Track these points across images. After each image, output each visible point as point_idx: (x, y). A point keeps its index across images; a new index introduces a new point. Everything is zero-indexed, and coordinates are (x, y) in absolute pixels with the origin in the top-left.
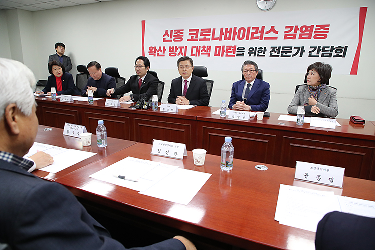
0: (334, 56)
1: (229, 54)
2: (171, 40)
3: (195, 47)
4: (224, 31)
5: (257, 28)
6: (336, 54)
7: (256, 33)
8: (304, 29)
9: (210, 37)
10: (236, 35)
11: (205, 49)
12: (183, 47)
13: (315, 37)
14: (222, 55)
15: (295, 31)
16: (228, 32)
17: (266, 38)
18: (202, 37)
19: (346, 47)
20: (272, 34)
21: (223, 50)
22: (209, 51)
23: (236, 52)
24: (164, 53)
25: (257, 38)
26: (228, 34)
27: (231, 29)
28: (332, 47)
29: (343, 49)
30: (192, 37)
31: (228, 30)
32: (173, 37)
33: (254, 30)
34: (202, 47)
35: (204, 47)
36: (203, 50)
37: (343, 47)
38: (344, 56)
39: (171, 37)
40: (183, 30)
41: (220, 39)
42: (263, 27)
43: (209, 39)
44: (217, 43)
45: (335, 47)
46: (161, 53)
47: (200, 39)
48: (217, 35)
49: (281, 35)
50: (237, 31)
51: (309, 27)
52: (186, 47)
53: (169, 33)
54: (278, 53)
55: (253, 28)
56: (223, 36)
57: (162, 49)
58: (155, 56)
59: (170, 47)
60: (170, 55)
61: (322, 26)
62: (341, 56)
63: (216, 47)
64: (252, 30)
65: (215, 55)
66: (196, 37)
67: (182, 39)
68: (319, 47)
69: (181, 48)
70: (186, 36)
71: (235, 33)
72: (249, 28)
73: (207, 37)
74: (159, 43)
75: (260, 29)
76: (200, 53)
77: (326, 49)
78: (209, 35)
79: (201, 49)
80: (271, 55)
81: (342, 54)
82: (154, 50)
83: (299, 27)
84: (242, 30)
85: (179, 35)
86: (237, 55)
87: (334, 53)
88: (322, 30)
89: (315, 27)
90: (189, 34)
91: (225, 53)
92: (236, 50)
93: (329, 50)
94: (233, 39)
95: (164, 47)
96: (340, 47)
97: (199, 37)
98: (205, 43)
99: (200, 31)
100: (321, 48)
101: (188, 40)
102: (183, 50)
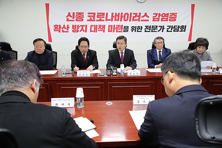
0: (180, 31)
1: (118, 30)
2: (74, 21)
3: (93, 26)
4: (114, 15)
5: (136, 14)
6: (181, 30)
7: (136, 17)
8: (164, 15)
9: (105, 19)
10: (123, 18)
11: (101, 27)
12: (84, 26)
13: (170, 20)
14: (114, 32)
15: (159, 17)
16: (117, 16)
17: (142, 20)
18: (99, 19)
19: (186, 26)
20: (145, 18)
21: (114, 28)
22: (104, 29)
23: (123, 29)
24: (68, 29)
25: (136, 20)
26: (117, 17)
27: (119, 14)
28: (179, 26)
29: (184, 27)
30: (91, 18)
31: (117, 14)
32: (75, 18)
33: (134, 15)
34: (99, 26)
35: (100, 26)
36: (100, 28)
37: (184, 26)
38: (185, 31)
39: (73, 18)
40: (83, 13)
41: (112, 21)
42: (140, 14)
43: (103, 20)
44: (110, 23)
45: (180, 26)
46: (65, 30)
47: (97, 20)
48: (109, 17)
49: (151, 19)
50: (123, 15)
51: (166, 14)
52: (86, 26)
53: (72, 15)
54: (150, 30)
55: (134, 14)
56: (114, 18)
57: (66, 27)
58: (60, 32)
59: (73, 25)
60: (73, 31)
61: (173, 14)
62: (183, 31)
63: (109, 26)
64: (133, 15)
65: (109, 31)
66: (94, 18)
67: (82, 20)
68: (172, 26)
69: (82, 26)
70: (86, 17)
71: (122, 17)
72: (131, 14)
73: (102, 19)
74: (63, 22)
75: (138, 15)
76: (98, 30)
77: (176, 27)
78: (104, 17)
79: (98, 27)
80: (145, 31)
81: (183, 30)
82: (58, 28)
83: (161, 14)
84: (126, 15)
85: (80, 17)
86: (124, 31)
87: (180, 30)
88: (173, 16)
89: (169, 15)
90: (88, 16)
91: (115, 30)
92: (123, 28)
93: (177, 28)
94: (121, 21)
95: (68, 26)
96: (183, 26)
97: (96, 19)
98: (101, 23)
99: (96, 14)
100: (173, 27)
101: (88, 20)
102: (84, 28)
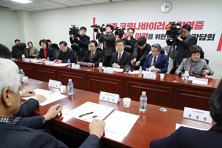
0: (207, 40)
4: (141, 25)
7: (160, 26)
13: (195, 28)
17: (166, 29)
19: (214, 35)
23: (148, 37)
25: (161, 28)
26: (143, 26)
27: (145, 23)
29: (212, 36)
31: (144, 24)
33: (159, 24)
38: (213, 40)
40: (117, 24)
41: (139, 29)
42: (164, 23)
44: (137, 31)
45: (207, 35)
48: (137, 27)
50: (149, 24)
51: (192, 23)
56: (141, 27)
61: (200, 22)
62: (211, 40)
63: (136, 34)
64: (157, 24)
68: (198, 34)
71: (147, 26)
75: (162, 24)
77: (202, 36)
83: (186, 22)
84: (152, 24)
86: (149, 39)
87: (207, 38)
88: (200, 24)
89: (195, 23)
90: (121, 26)
93: (204, 36)
94: (147, 29)
96: (210, 34)
99: (127, 24)
